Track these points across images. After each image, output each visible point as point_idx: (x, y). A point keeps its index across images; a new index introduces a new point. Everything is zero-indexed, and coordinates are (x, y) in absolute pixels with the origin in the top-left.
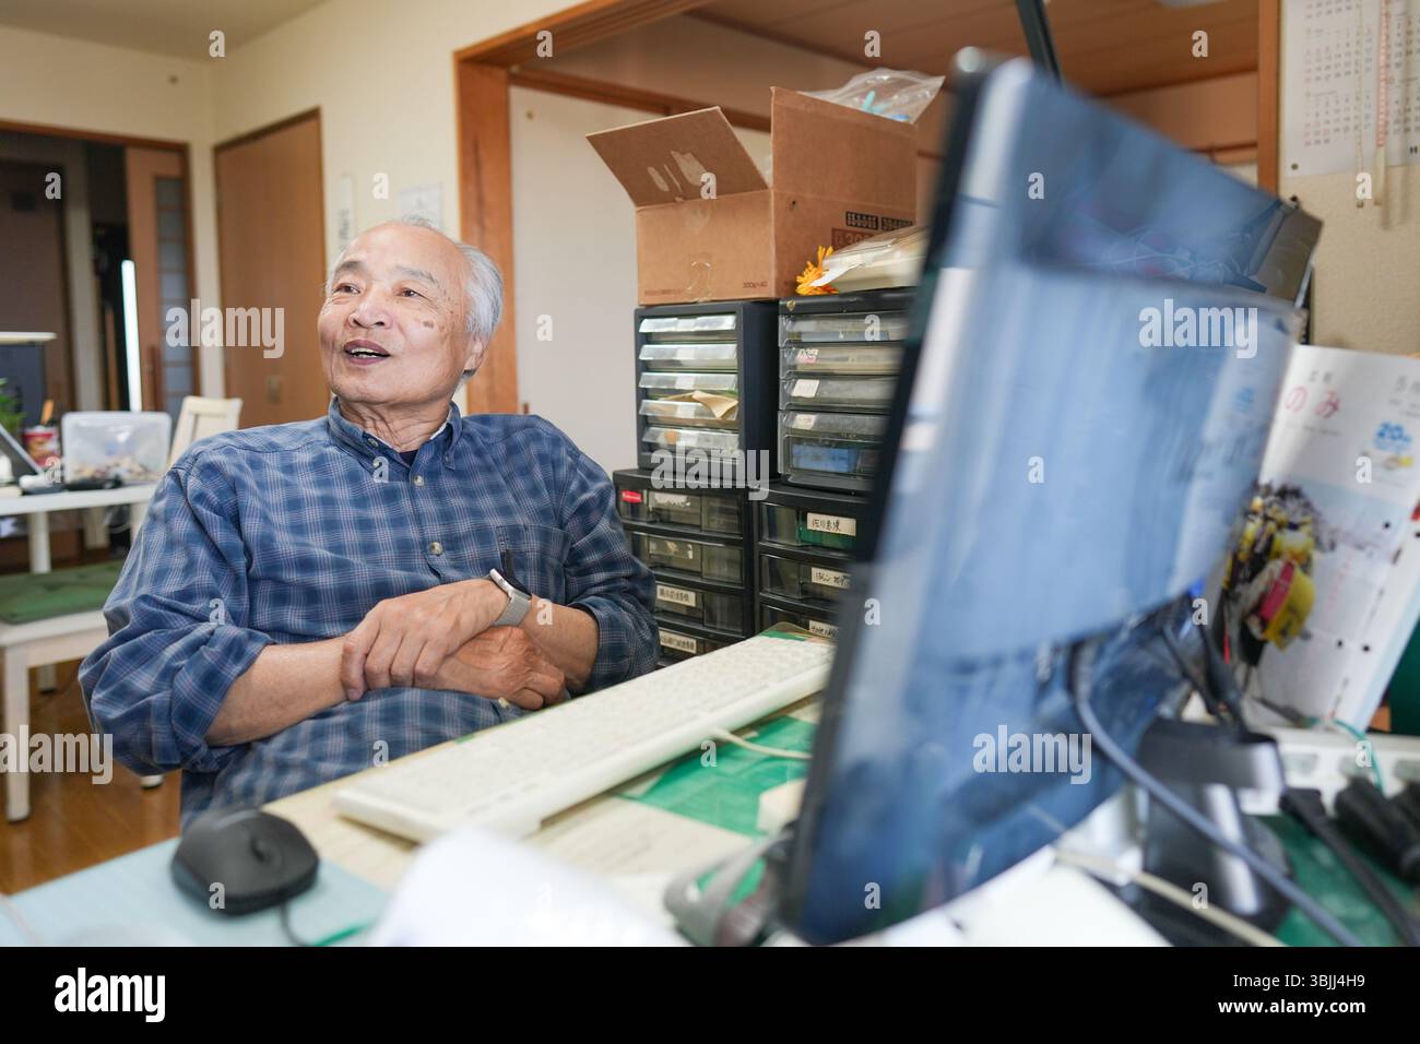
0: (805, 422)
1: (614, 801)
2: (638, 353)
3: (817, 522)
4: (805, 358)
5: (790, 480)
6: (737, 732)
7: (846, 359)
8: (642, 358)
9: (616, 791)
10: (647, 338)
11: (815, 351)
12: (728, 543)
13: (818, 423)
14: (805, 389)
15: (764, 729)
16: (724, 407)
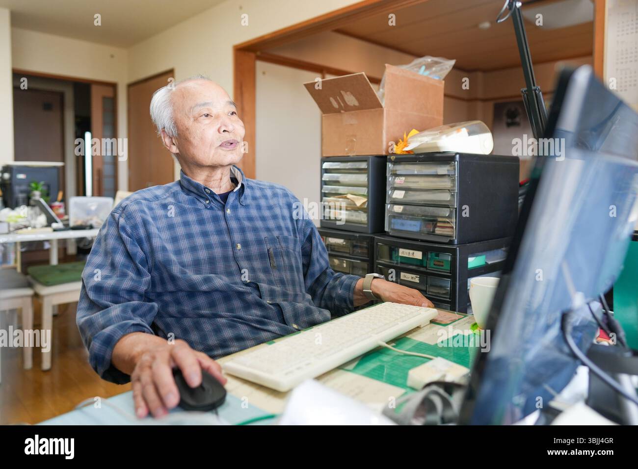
0: (398, 209)
1: (341, 371)
2: (322, 177)
3: (403, 253)
4: (399, 181)
5: (390, 234)
6: (388, 343)
7: (418, 182)
8: (323, 179)
9: (341, 367)
10: (327, 171)
11: (403, 178)
12: (362, 260)
13: (404, 210)
14: (399, 195)
15: (397, 342)
16: (360, 201)
